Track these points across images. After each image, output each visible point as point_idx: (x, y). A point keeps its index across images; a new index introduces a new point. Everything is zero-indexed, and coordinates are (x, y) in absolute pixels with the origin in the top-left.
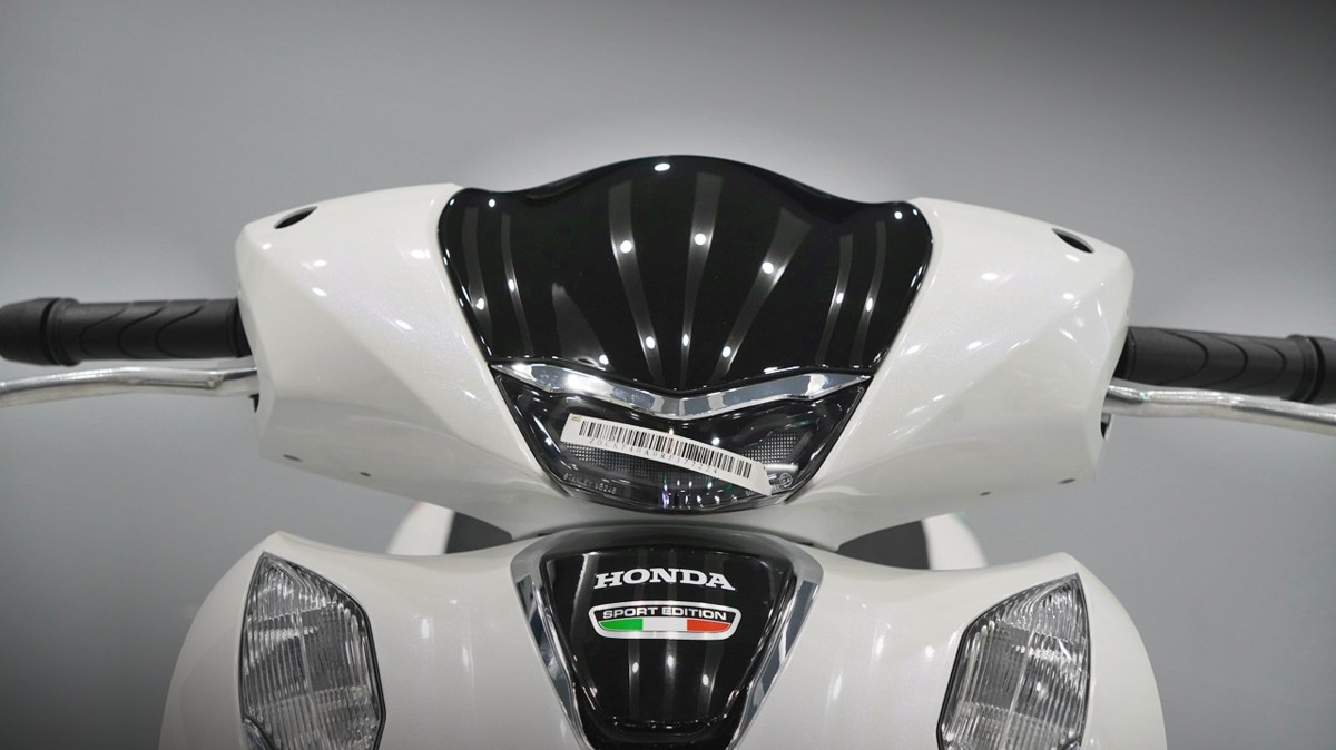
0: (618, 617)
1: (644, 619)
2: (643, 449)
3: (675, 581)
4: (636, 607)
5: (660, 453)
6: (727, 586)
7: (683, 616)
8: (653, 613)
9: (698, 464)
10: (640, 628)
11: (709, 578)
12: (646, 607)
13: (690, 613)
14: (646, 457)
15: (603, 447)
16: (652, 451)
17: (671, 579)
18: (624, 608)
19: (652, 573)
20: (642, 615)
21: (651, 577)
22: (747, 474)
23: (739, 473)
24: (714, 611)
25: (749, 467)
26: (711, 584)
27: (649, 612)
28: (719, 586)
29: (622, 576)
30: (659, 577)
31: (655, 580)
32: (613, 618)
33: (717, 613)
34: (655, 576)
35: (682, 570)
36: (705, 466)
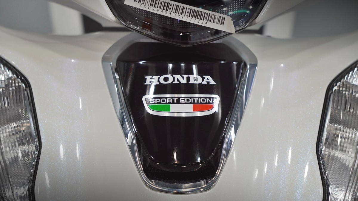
0: (158, 103)
1: (171, 105)
2: (168, 12)
3: (186, 82)
4: (166, 98)
5: (177, 14)
6: (212, 82)
7: (191, 103)
8: (175, 102)
9: (197, 20)
10: (168, 110)
11: (203, 79)
12: (172, 98)
13: (194, 101)
14: (169, 16)
15: (147, 9)
16: (173, 13)
17: (184, 81)
18: (160, 98)
19: (174, 78)
20: (170, 103)
21: (174, 80)
22: (222, 24)
23: (218, 23)
24: (206, 98)
25: (224, 19)
26: (204, 83)
27: (173, 101)
28: (208, 83)
29: (159, 78)
30: (178, 80)
31: (176, 82)
32: (155, 103)
33: (208, 99)
34: (176, 80)
35: (189, 76)
36: (201, 21)
